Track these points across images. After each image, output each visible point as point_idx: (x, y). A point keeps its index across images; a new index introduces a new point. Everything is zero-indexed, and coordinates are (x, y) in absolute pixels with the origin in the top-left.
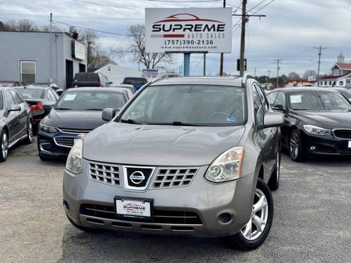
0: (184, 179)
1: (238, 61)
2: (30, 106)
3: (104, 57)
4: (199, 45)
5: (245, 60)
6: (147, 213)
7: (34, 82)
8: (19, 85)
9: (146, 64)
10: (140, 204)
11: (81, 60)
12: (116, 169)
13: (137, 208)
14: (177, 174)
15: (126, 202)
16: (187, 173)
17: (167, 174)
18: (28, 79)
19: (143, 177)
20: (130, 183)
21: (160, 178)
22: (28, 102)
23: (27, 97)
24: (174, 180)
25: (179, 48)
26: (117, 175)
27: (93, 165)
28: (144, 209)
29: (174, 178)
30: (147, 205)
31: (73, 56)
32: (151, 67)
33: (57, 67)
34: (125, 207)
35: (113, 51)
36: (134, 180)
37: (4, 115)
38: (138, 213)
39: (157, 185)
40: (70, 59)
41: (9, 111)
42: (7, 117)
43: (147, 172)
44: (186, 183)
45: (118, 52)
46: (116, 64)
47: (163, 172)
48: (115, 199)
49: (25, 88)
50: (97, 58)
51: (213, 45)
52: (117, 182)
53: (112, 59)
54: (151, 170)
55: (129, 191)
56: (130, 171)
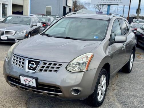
0: (55, 69)
1: (137, 9)
2: (43, 24)
3: (82, 6)
4: (115, 2)
5: (140, 9)
6: (34, 85)
7: (50, 15)
8: (44, 16)
9: (99, 9)
10: (31, 79)
11: (70, 7)
12: (24, 60)
13: (30, 81)
14: (52, 65)
15: (25, 78)
16: (57, 66)
17: (47, 65)
18: (48, 13)
19: (35, 66)
20: (29, 68)
21: (43, 67)
22: (42, 23)
23: (43, 21)
24: (50, 69)
25: (106, 2)
26: (23, 63)
27: (15, 57)
28: (33, 82)
29: (50, 67)
30: (34, 81)
31: (67, 5)
32: (101, 11)
33: (59, 9)
34: (24, 80)
35: (86, 3)
36: (30, 67)
37: (31, 27)
38: (30, 84)
39: (41, 70)
40: (65, 6)
41: (32, 26)
42: (32, 28)
43: (37, 63)
44: (56, 71)
45: (88, 4)
46: (87, 9)
47: (45, 64)
48: (20, 76)
49: (43, 17)
50: (79, 6)
51: (121, 2)
52: (23, 67)
53: (85, 7)
54: (39, 62)
55: (27, 72)
56: (30, 62)
